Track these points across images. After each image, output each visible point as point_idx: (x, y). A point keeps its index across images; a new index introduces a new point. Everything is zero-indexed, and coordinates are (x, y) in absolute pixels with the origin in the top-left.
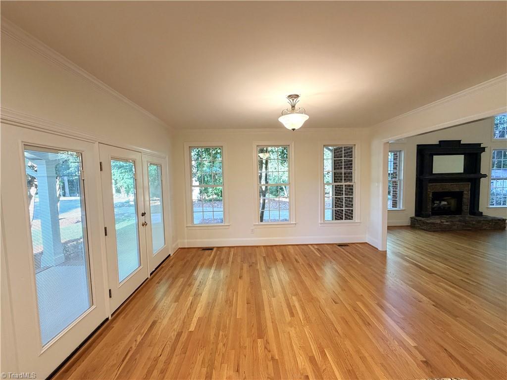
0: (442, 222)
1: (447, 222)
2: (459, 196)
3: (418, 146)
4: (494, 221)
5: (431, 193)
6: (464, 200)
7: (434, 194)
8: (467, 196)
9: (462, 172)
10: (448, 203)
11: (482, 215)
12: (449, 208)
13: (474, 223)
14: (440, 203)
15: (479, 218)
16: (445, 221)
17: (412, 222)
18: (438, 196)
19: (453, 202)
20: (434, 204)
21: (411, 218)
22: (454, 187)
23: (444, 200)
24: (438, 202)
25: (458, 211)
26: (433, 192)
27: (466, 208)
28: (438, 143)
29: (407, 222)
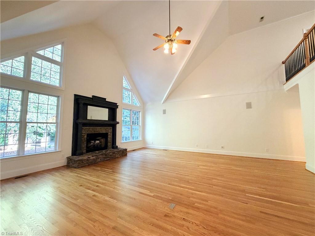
0: (88, 158)
1: (92, 157)
2: (105, 136)
4: (122, 151)
5: (86, 135)
6: (108, 139)
7: (88, 135)
8: (110, 137)
9: (107, 120)
10: (100, 141)
11: (117, 148)
12: (101, 145)
13: (111, 154)
14: (95, 142)
15: (115, 150)
17: (68, 163)
18: (92, 137)
19: (103, 140)
20: (91, 143)
22: (102, 130)
23: (98, 140)
24: (93, 142)
26: (87, 134)
27: (110, 144)
28: (91, 97)
29: (63, 162)
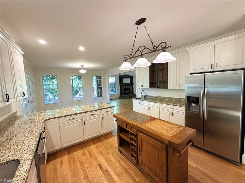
2: (129, 89)
3: (119, 76)
7: (124, 89)
8: (131, 89)
9: (130, 83)
11: (134, 93)
13: (132, 95)
16: (126, 96)
17: (120, 97)
18: (125, 89)
20: (125, 92)
21: (119, 96)
22: (128, 87)
23: (127, 91)
25: (130, 93)
27: (131, 92)
28: (124, 75)
29: (118, 97)
